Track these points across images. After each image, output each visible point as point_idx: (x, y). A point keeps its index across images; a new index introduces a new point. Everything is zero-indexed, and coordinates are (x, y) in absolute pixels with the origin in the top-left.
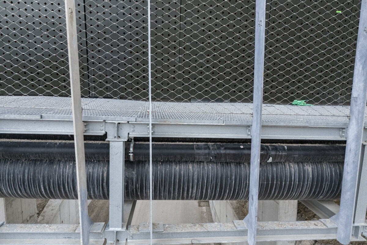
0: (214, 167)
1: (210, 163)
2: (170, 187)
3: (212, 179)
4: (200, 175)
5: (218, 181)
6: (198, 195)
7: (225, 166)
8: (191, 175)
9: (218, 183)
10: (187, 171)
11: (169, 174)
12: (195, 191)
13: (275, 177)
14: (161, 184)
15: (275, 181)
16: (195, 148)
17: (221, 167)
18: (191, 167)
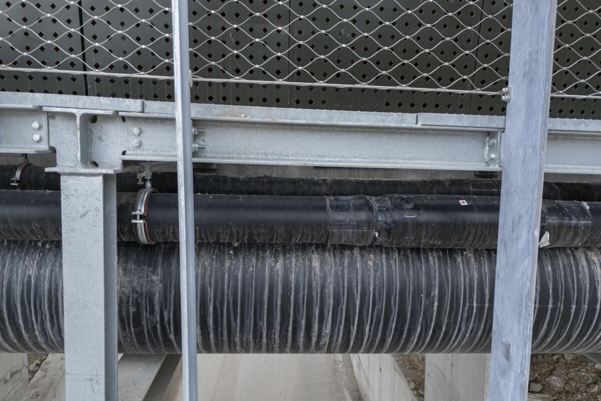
0: (382, 263)
1: (370, 252)
2: (258, 320)
3: (377, 296)
4: (341, 285)
5: (393, 302)
6: (337, 341)
7: (410, 260)
8: (317, 285)
9: (393, 307)
10: (307, 274)
11: (256, 281)
12: (327, 330)
13: (551, 291)
14: (232, 311)
15: (551, 301)
16: (328, 205)
17: (401, 262)
18: (316, 264)
